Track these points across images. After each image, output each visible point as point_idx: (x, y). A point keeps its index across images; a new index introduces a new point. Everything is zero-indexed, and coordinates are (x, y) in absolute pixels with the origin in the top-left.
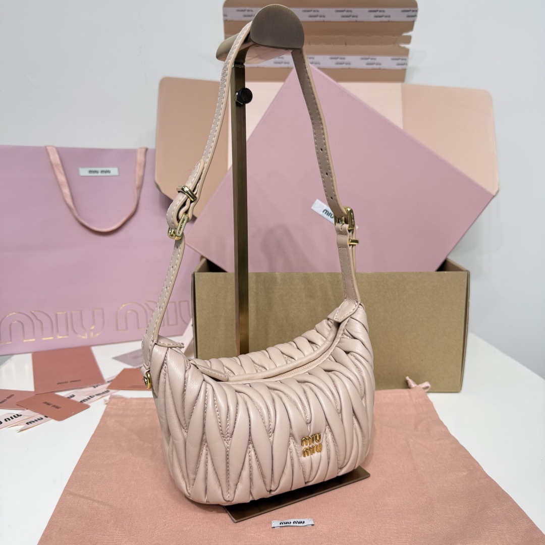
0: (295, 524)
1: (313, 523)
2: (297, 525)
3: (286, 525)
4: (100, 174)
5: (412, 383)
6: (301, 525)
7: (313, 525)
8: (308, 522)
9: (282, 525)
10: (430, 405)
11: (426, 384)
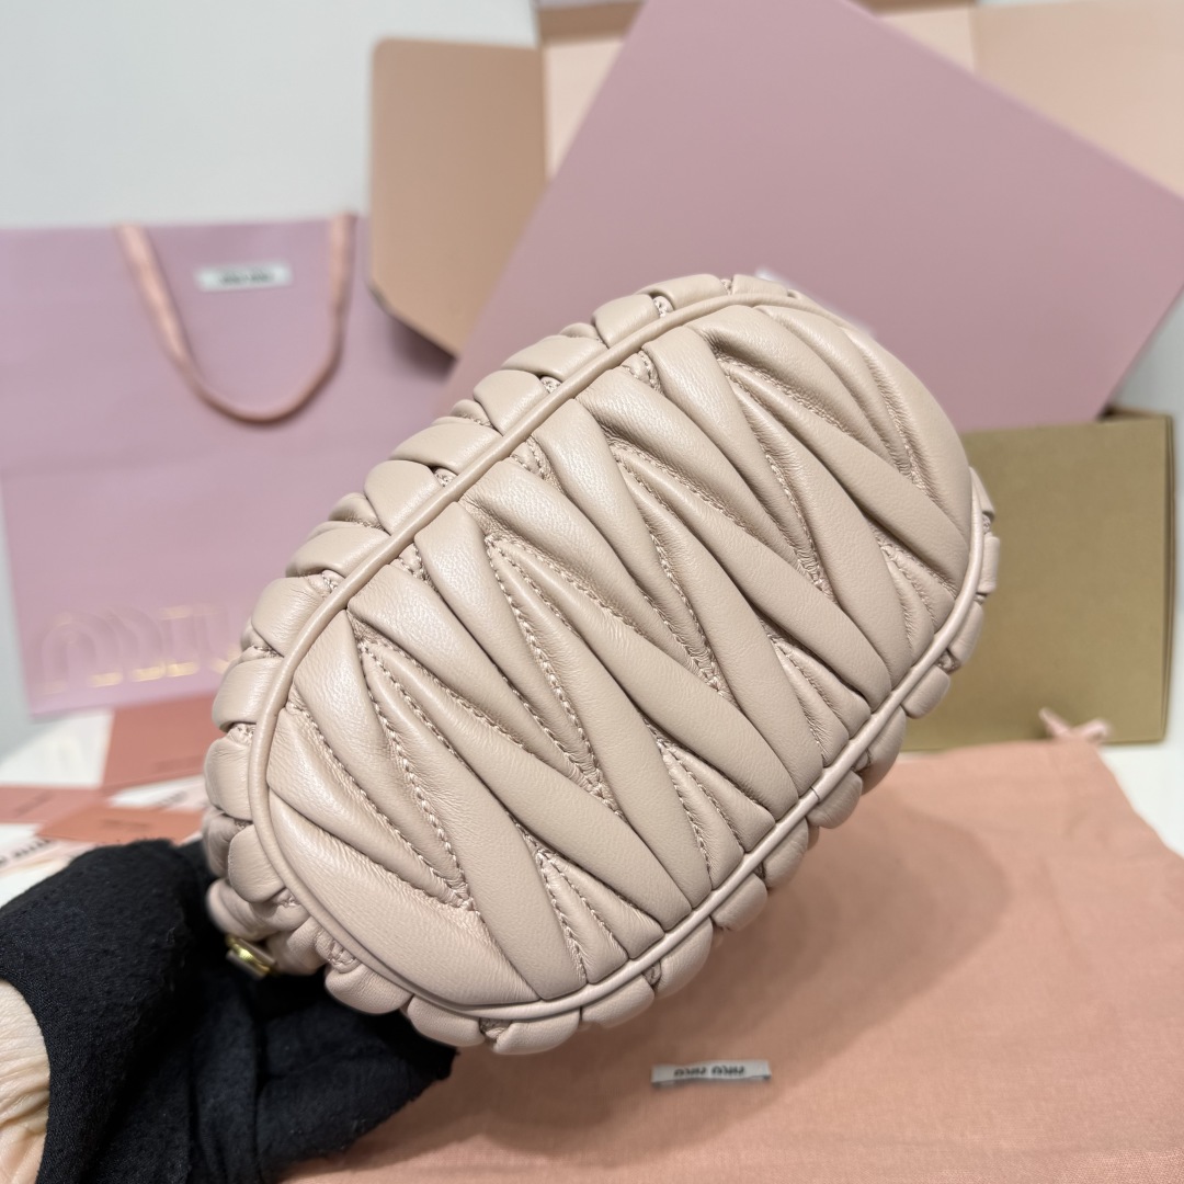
0: (717, 1076)
1: (767, 1072)
2: (724, 1076)
3: (690, 1076)
4: (248, 285)
5: (1058, 727)
6: (734, 1076)
7: (767, 1078)
8: (756, 1069)
9: (679, 1077)
10: (1107, 777)
11: (1096, 727)
